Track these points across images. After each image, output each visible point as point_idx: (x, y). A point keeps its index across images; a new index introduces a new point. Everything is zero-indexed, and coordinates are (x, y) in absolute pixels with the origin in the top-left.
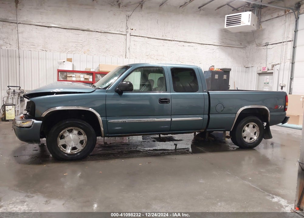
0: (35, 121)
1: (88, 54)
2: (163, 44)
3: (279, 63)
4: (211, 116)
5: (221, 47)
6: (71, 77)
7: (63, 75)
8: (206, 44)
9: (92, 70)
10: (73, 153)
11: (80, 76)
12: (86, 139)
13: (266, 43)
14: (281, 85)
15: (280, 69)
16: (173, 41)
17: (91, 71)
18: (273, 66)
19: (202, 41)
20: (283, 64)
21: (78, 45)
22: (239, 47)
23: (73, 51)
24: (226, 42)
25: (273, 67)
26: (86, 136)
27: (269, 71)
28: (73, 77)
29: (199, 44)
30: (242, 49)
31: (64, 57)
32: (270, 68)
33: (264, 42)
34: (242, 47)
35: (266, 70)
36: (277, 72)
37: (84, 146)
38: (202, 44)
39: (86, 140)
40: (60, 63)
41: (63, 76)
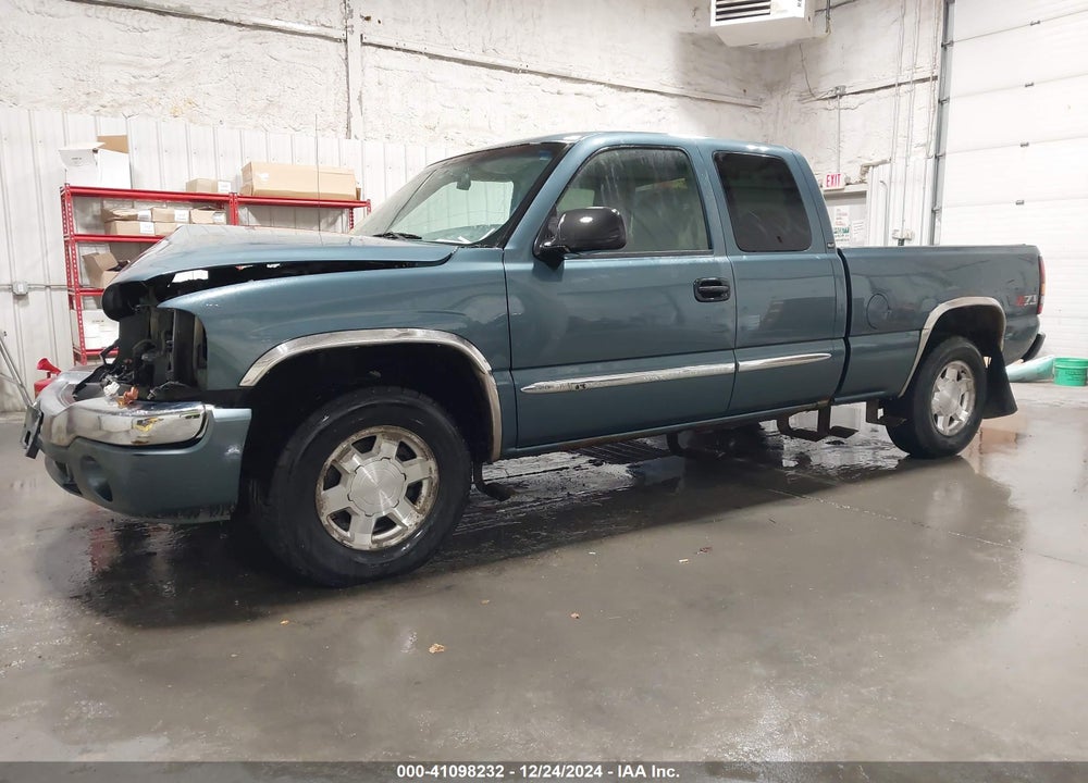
0: (220, 413)
1: (191, 121)
2: (487, 83)
3: (886, 157)
4: (855, 343)
5: (685, 100)
6: (134, 218)
7: (83, 211)
8: (636, 90)
9: (224, 189)
10: (384, 544)
11: (174, 216)
12: (435, 475)
13: (837, 88)
14: (899, 235)
15: (890, 178)
16: (524, 72)
17: (220, 192)
18: (866, 169)
19: (623, 77)
20: (899, 164)
21: (142, 79)
22: (739, 101)
23: (124, 104)
24: (700, 84)
25: (866, 172)
26: (432, 464)
27: (849, 189)
28: (144, 219)
29: (612, 86)
30: (747, 110)
31: (84, 130)
32: (855, 175)
33: (827, 87)
34: (749, 102)
35: (841, 185)
36: (882, 190)
37: (428, 508)
38: (620, 88)
39: (435, 481)
40: (76, 159)
41: (89, 219)
